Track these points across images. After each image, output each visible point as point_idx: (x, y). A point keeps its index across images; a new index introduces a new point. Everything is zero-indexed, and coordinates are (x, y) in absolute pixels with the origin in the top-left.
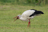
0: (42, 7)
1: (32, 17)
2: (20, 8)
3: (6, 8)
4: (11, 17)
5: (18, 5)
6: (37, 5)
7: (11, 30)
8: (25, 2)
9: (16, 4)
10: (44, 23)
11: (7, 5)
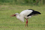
0: (39, 7)
2: (18, 8)
3: (4, 8)
5: (16, 5)
6: (35, 5)
7: (10, 29)
8: (23, 2)
11: (5, 5)
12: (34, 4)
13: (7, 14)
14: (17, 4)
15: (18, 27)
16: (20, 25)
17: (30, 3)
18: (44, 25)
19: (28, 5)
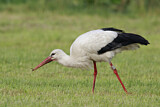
1: (108, 54)
2: (57, 24)
3: (8, 24)
4: (25, 55)
6: (116, 11)
7: (27, 98)
9: (44, 10)
10: (142, 75)
11: (10, 11)
12: (114, 7)
13: (19, 44)
14: (52, 9)
15: (57, 91)
16: (65, 85)
17: (99, 5)
18: (149, 85)
19: (91, 13)
